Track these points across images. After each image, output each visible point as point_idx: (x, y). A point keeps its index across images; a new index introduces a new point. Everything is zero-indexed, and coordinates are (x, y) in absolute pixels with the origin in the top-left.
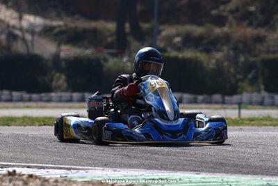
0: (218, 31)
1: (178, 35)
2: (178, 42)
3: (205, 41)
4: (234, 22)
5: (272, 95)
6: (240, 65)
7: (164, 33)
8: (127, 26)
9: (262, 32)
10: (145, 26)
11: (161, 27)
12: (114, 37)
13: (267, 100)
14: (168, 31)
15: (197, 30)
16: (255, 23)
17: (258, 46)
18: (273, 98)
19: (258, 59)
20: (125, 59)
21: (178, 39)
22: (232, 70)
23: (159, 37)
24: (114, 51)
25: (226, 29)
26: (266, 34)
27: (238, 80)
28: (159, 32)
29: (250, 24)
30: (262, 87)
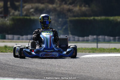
0: (50, 6)
1: (32, 8)
2: (32, 11)
3: (45, 11)
4: (58, 2)
5: (74, 36)
6: (59, 22)
7: (26, 7)
8: (9, 3)
9: (71, 7)
10: (17, 4)
11: (25, 4)
12: (3, 9)
13: (72, 39)
14: (27, 6)
15: (41, 6)
16: (68, 3)
17: (69, 14)
18: (74, 38)
19: (68, 20)
20: (6, 19)
21: (32, 10)
22: (56, 25)
23: (23, 9)
24: (2, 15)
25: (54, 6)
26: (73, 8)
27: (58, 30)
28: (23, 7)
29: (66, 3)
30: (70, 32)
